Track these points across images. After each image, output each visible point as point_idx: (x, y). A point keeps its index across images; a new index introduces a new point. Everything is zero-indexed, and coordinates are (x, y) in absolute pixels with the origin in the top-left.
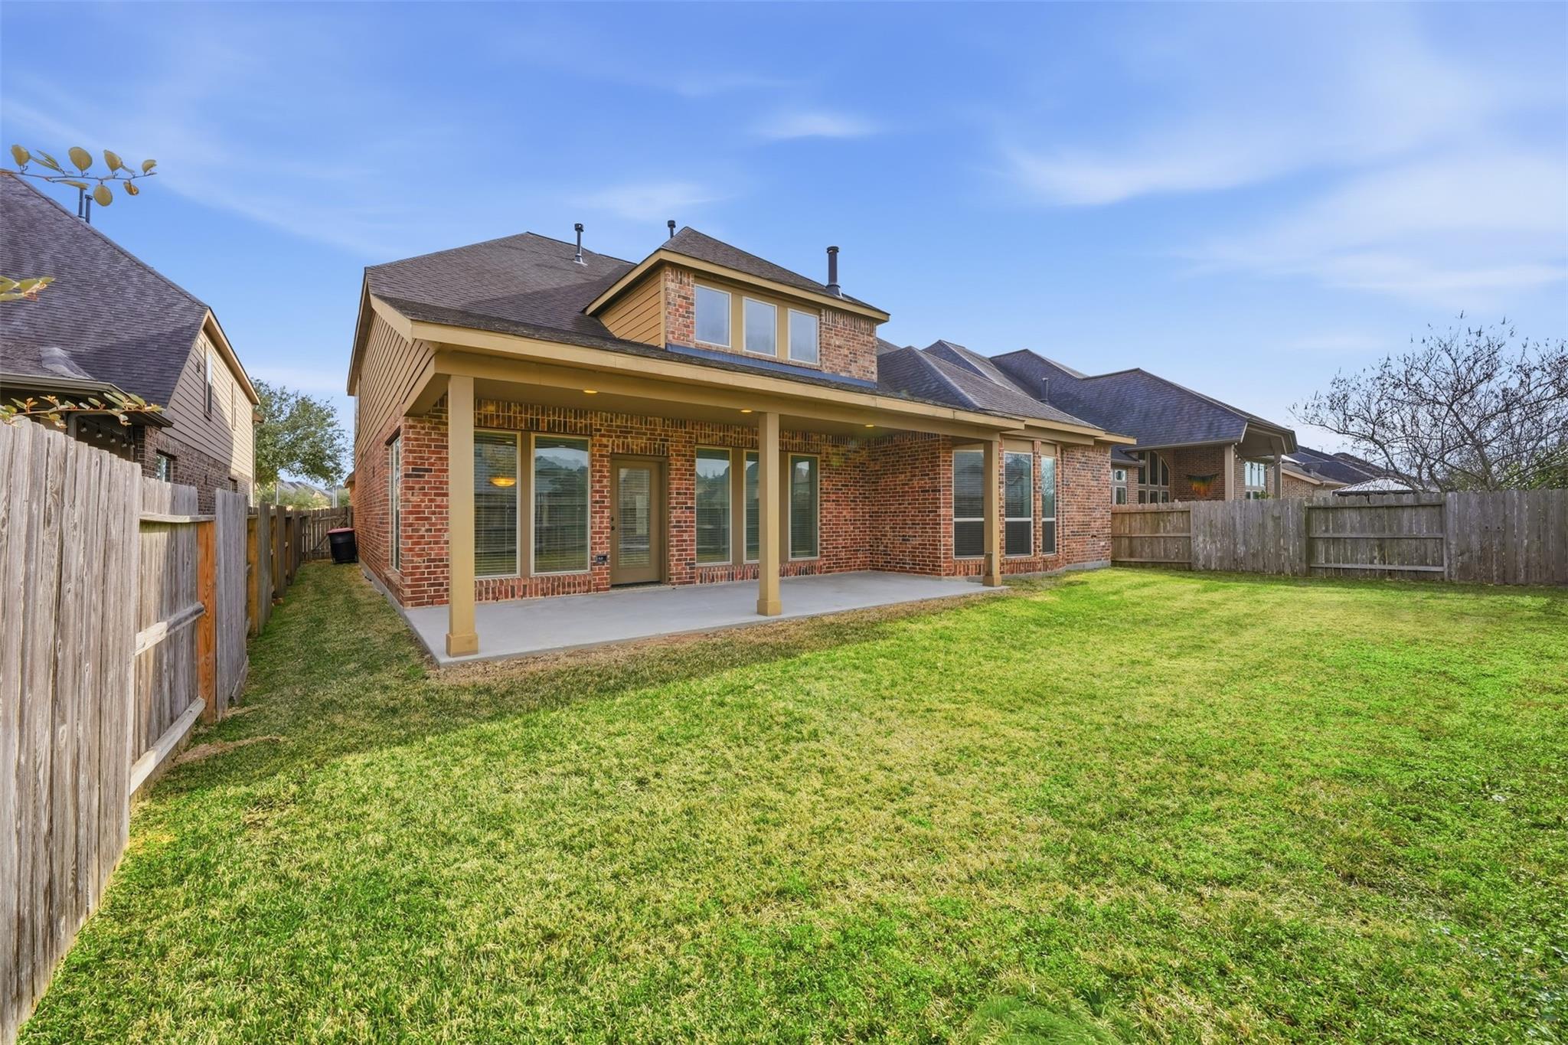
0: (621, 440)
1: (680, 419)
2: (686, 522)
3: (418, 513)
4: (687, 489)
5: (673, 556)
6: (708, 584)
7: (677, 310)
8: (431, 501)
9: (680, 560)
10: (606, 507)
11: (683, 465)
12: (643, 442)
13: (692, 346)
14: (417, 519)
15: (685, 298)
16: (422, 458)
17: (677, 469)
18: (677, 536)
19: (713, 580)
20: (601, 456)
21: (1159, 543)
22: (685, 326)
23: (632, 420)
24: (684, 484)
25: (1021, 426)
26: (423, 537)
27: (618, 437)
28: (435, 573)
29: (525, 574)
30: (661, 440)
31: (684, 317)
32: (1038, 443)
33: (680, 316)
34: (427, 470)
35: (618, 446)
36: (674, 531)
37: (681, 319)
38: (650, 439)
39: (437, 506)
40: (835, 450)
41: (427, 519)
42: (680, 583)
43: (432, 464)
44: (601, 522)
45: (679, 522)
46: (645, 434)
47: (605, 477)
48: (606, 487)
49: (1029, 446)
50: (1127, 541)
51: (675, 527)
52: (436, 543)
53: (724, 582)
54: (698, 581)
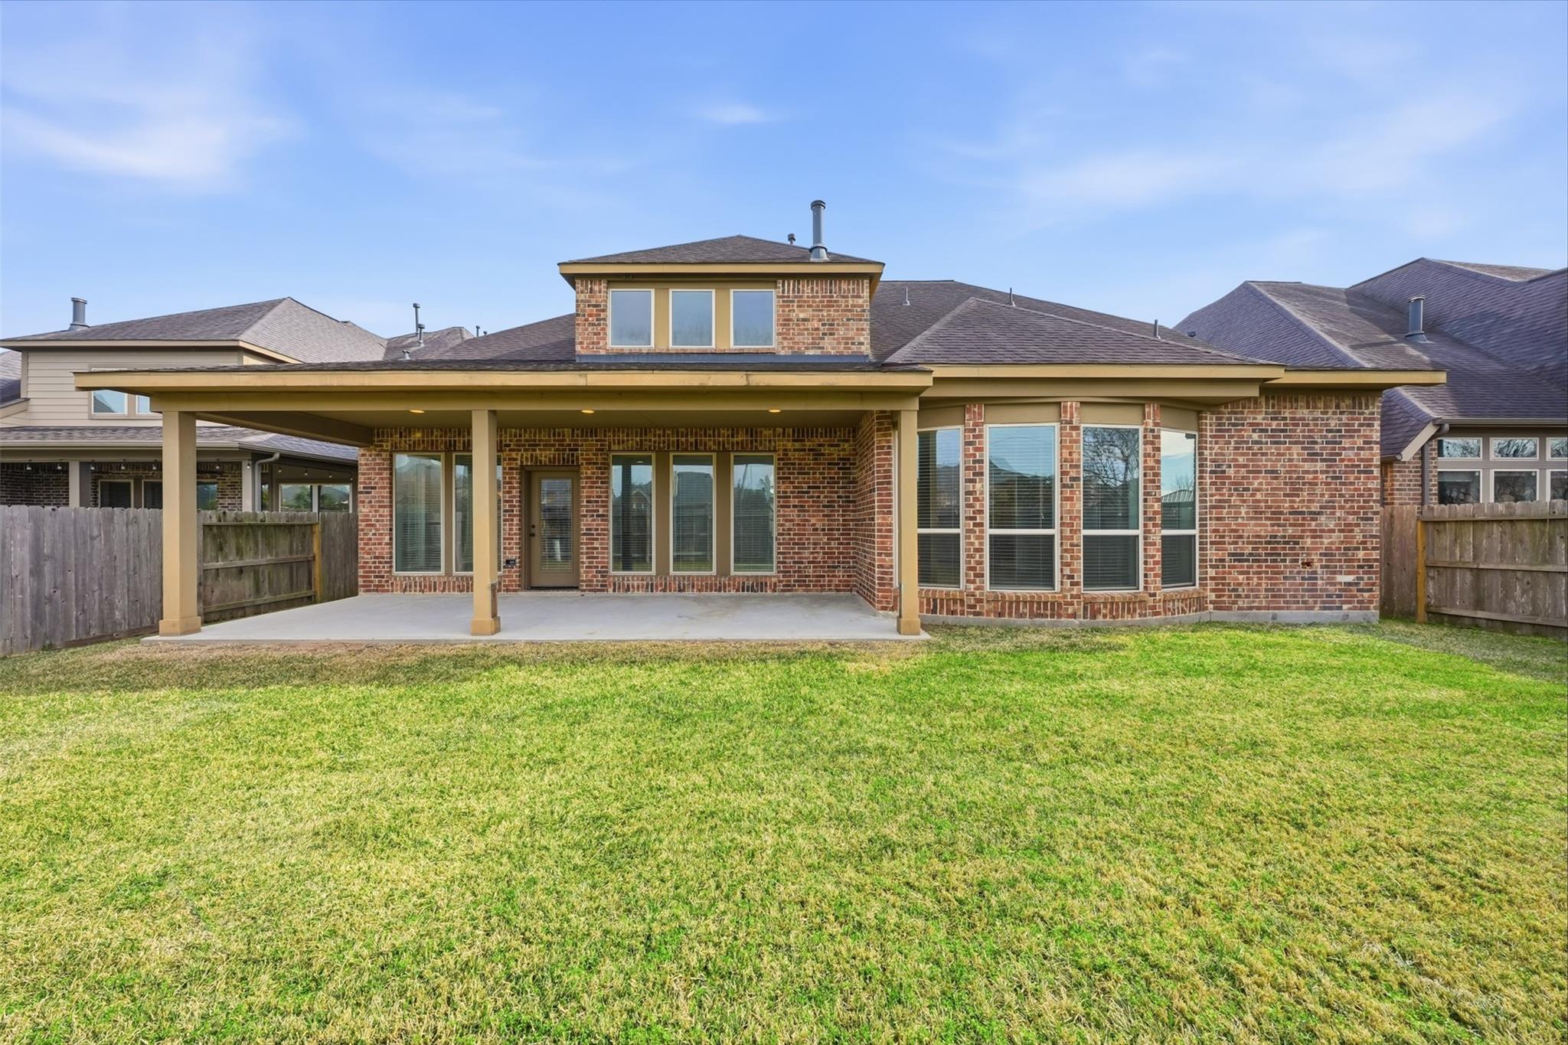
0: (529, 453)
1: (589, 428)
2: (597, 530)
3: (367, 520)
4: (598, 497)
5: (583, 563)
6: (622, 594)
7: (586, 320)
8: (376, 511)
9: (590, 567)
10: (515, 516)
11: (593, 473)
12: (551, 453)
13: (603, 352)
14: (367, 525)
15: (594, 306)
16: (370, 479)
17: (588, 478)
18: (587, 544)
19: (628, 590)
20: (511, 469)
21: (1553, 586)
22: (595, 334)
23: (540, 432)
24: (596, 492)
25: (926, 381)
26: (370, 539)
27: (526, 450)
28: (378, 567)
29: (448, 574)
30: (570, 450)
31: (594, 325)
32: (1072, 404)
33: (590, 324)
34: (373, 488)
35: (527, 458)
36: (584, 539)
37: (590, 329)
38: (558, 450)
39: (380, 516)
40: (797, 445)
41: (372, 525)
42: (590, 591)
43: (376, 483)
44: (511, 529)
45: (590, 529)
46: (553, 445)
47: (514, 488)
48: (515, 497)
49: (1052, 411)
50: (1469, 577)
51: (584, 534)
52: (380, 544)
53: (641, 593)
54: (611, 590)
